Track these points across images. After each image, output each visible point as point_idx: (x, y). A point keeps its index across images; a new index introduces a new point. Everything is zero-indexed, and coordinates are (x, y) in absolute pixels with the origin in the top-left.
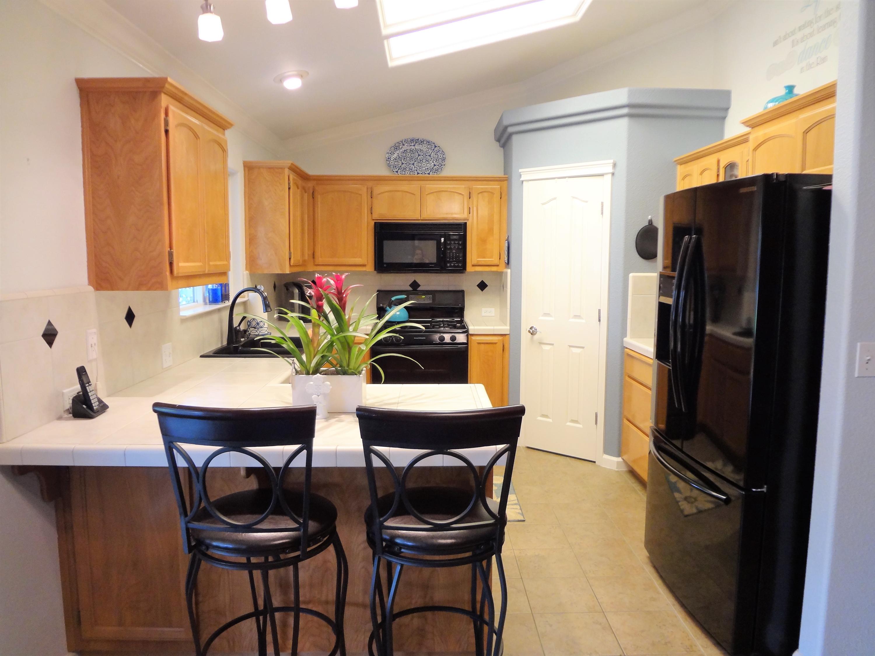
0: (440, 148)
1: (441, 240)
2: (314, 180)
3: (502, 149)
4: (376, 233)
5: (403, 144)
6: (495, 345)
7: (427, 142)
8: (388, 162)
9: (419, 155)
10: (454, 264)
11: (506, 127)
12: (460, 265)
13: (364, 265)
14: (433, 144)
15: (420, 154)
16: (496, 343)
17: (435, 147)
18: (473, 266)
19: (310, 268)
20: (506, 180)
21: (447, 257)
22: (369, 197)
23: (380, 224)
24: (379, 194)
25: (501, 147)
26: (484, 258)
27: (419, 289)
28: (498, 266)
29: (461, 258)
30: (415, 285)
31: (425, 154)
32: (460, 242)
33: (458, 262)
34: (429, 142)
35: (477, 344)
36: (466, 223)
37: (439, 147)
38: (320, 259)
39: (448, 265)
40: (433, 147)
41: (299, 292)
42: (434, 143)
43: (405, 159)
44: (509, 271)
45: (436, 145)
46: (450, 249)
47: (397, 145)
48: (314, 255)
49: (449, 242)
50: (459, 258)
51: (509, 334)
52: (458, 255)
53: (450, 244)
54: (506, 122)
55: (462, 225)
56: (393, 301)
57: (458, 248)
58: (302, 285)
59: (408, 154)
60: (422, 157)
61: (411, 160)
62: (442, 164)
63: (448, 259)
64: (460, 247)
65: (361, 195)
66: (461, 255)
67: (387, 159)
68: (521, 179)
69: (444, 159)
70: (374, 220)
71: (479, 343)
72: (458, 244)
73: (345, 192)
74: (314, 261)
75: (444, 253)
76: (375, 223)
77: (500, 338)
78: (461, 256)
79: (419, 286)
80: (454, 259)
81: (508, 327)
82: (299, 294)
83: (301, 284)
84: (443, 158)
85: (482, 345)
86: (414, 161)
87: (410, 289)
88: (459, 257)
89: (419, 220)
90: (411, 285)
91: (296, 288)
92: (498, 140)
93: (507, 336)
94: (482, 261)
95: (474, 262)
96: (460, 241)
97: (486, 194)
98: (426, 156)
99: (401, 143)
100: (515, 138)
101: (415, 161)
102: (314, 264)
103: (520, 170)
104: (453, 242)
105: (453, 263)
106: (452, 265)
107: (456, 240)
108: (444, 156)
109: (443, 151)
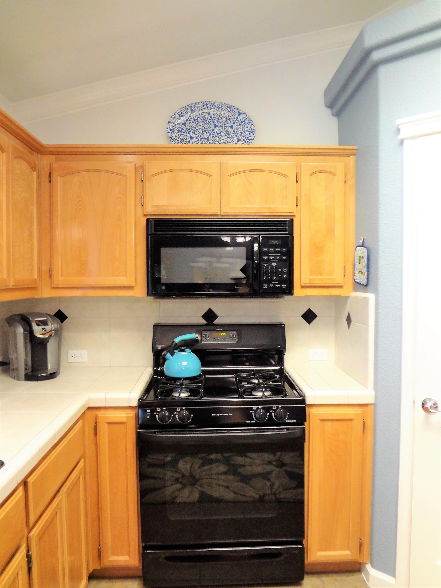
0: (246, 116)
1: (253, 247)
2: (51, 153)
3: (335, 119)
4: (149, 236)
5: (192, 110)
6: (349, 423)
7: (228, 107)
8: (170, 135)
9: (216, 126)
10: (274, 284)
11: (368, 53)
12: (284, 286)
13: (130, 288)
14: (236, 110)
15: (217, 124)
16: (351, 420)
17: (240, 114)
18: (303, 287)
19: (46, 293)
20: (354, 154)
21: (264, 274)
22: (139, 180)
23: (155, 221)
24: (154, 175)
25: (335, 115)
26: (321, 274)
27: (216, 322)
28: (340, 287)
29: (285, 276)
30: (210, 316)
31: (225, 124)
32: (284, 250)
33: (281, 281)
34: (230, 108)
35: (320, 421)
36: (292, 220)
37: (245, 114)
38: (60, 278)
39: (265, 286)
40: (237, 114)
41: (24, 331)
42: (238, 109)
43: (196, 132)
44: (371, 297)
45: (241, 112)
46: (269, 260)
47: (183, 111)
48: (50, 271)
49: (265, 250)
50: (282, 276)
51: (374, 404)
52: (280, 270)
53: (268, 253)
54: (369, 41)
55: (287, 222)
56: (176, 344)
57: (281, 260)
58: (31, 319)
59: (199, 124)
60: (221, 128)
61: (204, 132)
62: (250, 138)
63: (265, 277)
64: (284, 258)
65: (125, 176)
66: (285, 270)
67: (169, 131)
68: (401, 137)
69: (252, 131)
70: (146, 215)
71: (322, 420)
72: (281, 252)
73: (99, 171)
74: (51, 281)
75: (259, 267)
76: (148, 220)
77: (359, 410)
78: (285, 272)
79: (216, 317)
80: (275, 278)
81: (372, 393)
82: (25, 335)
83: (28, 318)
84: (252, 129)
85: (328, 424)
86: (208, 134)
87: (204, 322)
88: (282, 273)
89: (218, 215)
90: (205, 316)
91: (20, 325)
92: (330, 106)
93: (371, 407)
94: (318, 280)
95: (305, 282)
96: (284, 248)
97: (322, 176)
98: (226, 127)
99: (189, 108)
100: (383, 71)
101: (210, 135)
102: (51, 286)
103: (398, 122)
104: (272, 250)
105: (272, 284)
106: (272, 286)
107: (275, 246)
108: (253, 127)
109: (251, 120)
